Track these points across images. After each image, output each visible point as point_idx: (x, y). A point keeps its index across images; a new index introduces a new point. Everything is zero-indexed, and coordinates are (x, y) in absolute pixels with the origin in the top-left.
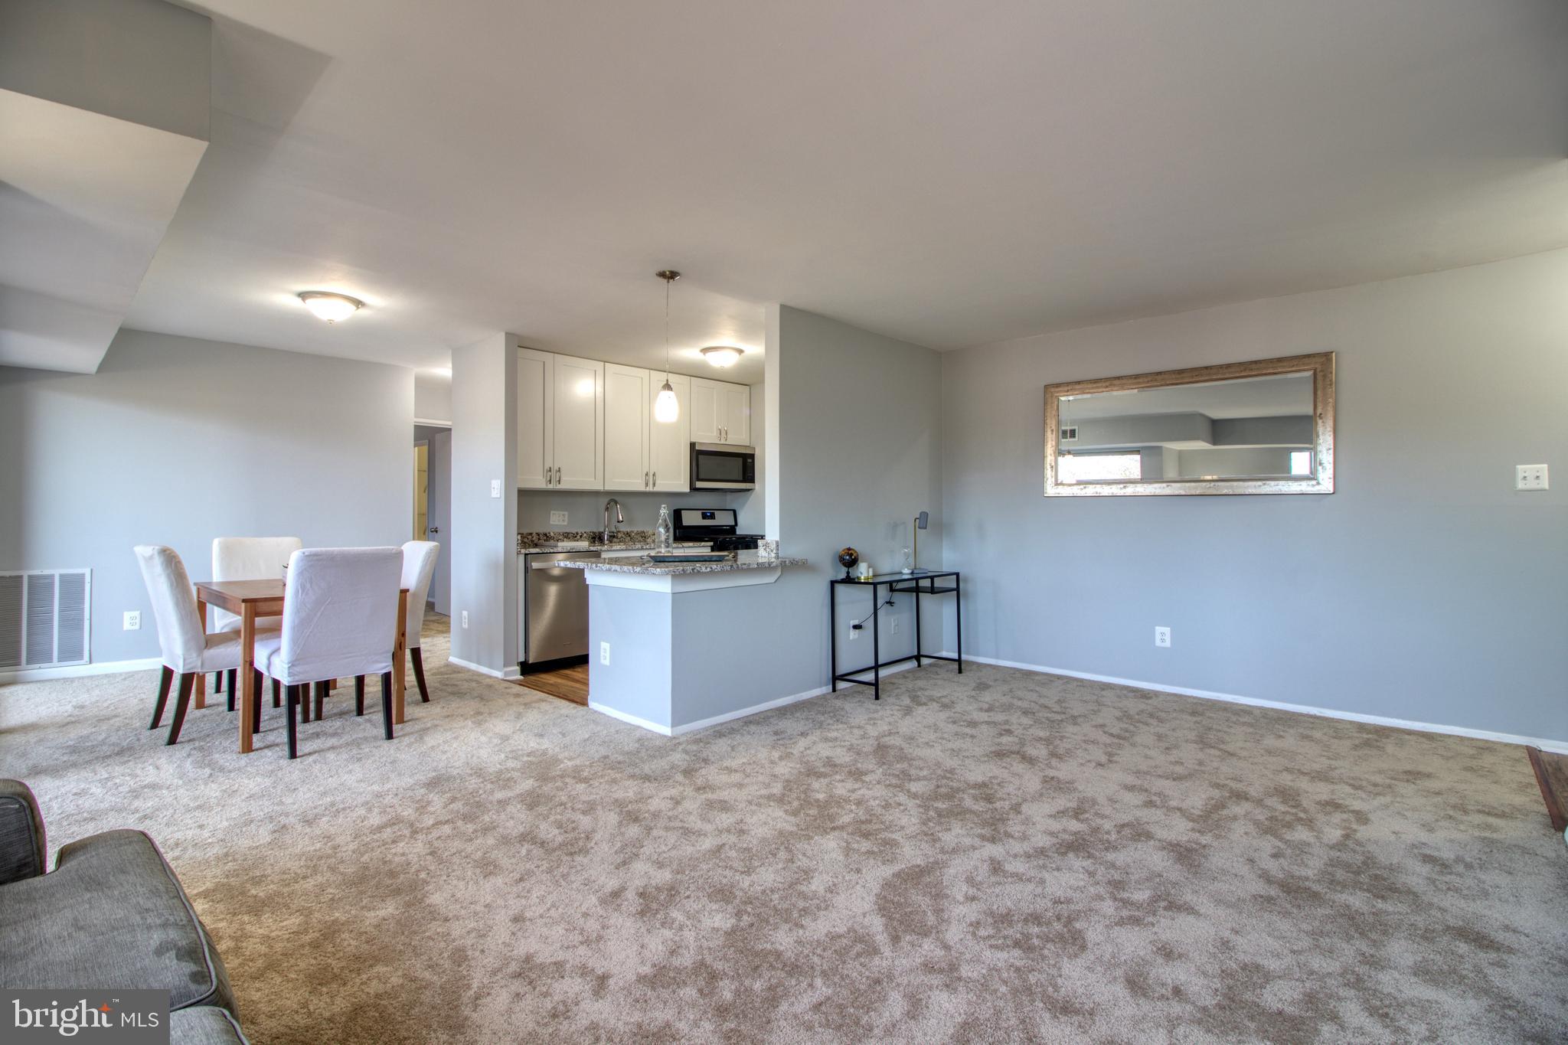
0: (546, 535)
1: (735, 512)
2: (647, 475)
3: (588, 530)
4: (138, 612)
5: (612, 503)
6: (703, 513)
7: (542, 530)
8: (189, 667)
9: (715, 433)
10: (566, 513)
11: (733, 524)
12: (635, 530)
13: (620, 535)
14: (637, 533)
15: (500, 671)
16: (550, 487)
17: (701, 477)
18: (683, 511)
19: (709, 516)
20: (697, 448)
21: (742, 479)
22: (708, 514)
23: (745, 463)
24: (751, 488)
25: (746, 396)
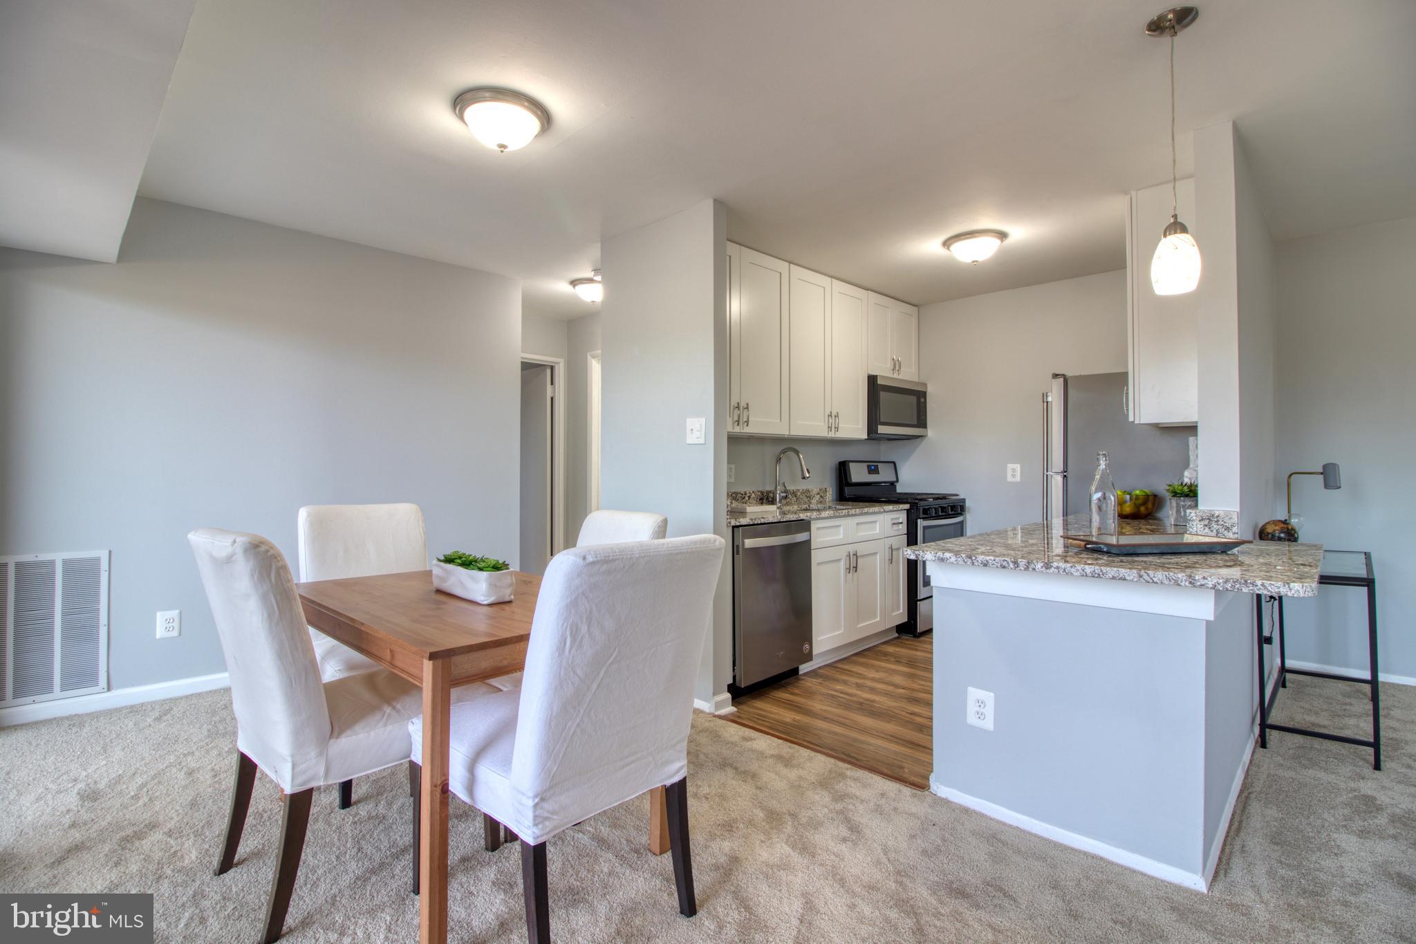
1: (895, 463)
2: (831, 414)
4: (177, 612)
5: (789, 453)
6: (869, 467)
8: (299, 780)
9: (889, 365)
11: (895, 480)
12: (800, 488)
13: (788, 495)
14: (803, 492)
15: (706, 700)
16: (737, 430)
18: (851, 464)
19: (873, 470)
20: (879, 382)
21: (915, 423)
22: (873, 467)
23: (919, 402)
24: (922, 434)
25: (914, 321)
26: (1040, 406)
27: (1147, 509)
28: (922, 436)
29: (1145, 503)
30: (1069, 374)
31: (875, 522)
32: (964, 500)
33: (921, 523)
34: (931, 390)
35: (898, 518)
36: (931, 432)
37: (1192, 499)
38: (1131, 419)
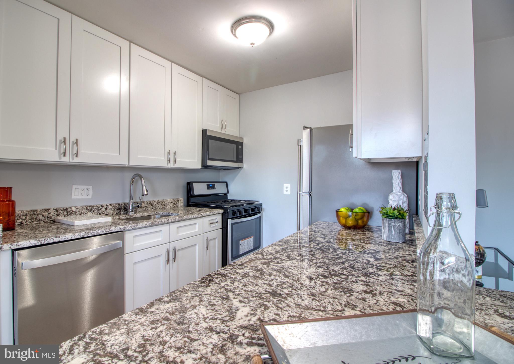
0: (66, 210)
1: (226, 183)
2: (169, 153)
3: (113, 202)
5: (137, 178)
6: (208, 185)
7: (61, 205)
9: (219, 125)
10: (91, 187)
11: (226, 192)
12: (157, 199)
13: (143, 205)
14: (159, 202)
16: (65, 160)
17: (210, 157)
18: (194, 184)
19: (211, 186)
20: (208, 134)
21: (235, 160)
22: (211, 185)
23: (238, 148)
24: (240, 167)
25: (237, 101)
26: (296, 148)
27: (363, 222)
28: (241, 168)
29: (362, 218)
30: (312, 127)
31: (196, 224)
32: (261, 205)
33: (230, 221)
34: (245, 141)
35: (215, 219)
36: (245, 165)
37: (401, 220)
38: (355, 155)
